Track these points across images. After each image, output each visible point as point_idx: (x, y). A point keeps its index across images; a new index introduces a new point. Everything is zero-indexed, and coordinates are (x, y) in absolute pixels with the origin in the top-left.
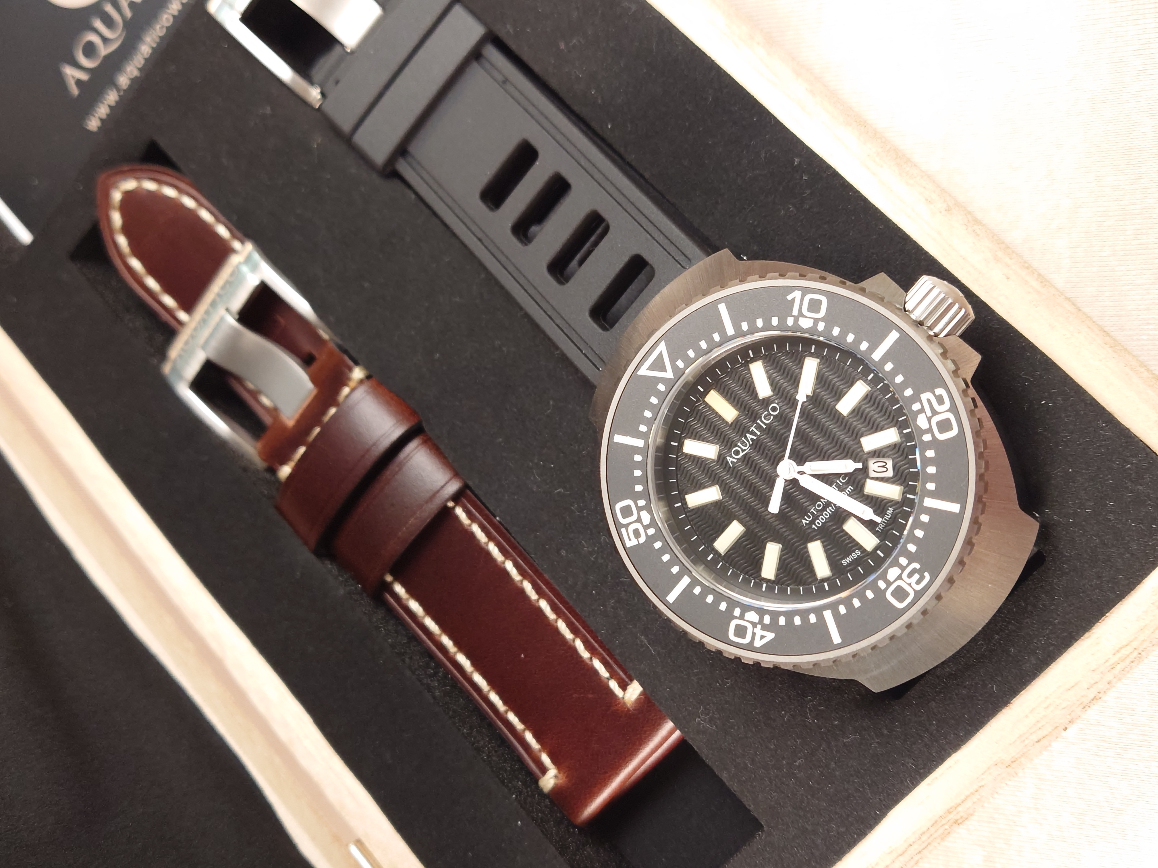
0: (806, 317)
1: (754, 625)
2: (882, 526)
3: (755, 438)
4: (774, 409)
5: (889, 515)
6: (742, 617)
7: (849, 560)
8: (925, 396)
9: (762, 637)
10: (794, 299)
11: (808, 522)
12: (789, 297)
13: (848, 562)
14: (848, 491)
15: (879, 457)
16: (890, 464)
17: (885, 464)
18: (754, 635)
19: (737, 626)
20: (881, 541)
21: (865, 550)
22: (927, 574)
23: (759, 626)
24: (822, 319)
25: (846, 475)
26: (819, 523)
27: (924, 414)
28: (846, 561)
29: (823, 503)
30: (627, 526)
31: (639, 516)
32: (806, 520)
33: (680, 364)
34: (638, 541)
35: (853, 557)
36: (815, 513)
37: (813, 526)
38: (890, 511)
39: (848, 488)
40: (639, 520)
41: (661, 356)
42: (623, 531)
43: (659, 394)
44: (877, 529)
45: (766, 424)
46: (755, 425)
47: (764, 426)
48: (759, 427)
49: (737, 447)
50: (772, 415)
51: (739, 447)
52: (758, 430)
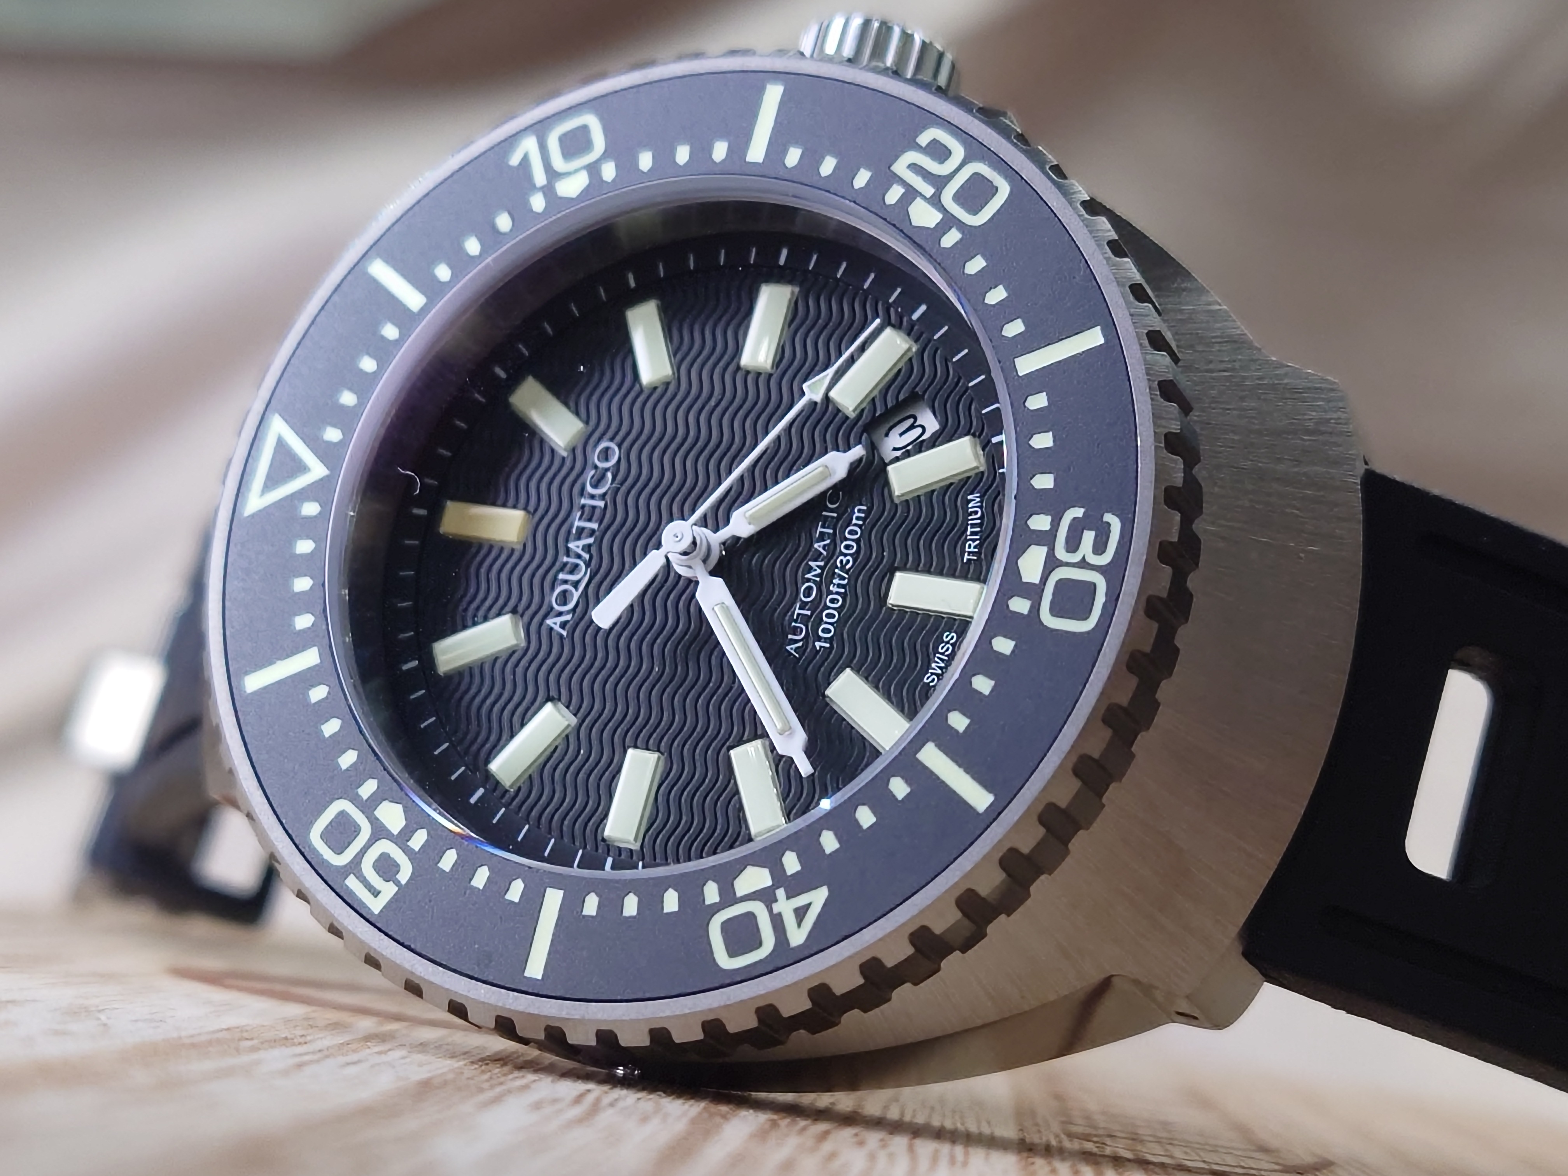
0: (568, 174)
1: (767, 897)
2: (973, 545)
3: (591, 540)
5: (976, 512)
6: (729, 898)
7: (937, 666)
8: (903, 162)
9: (801, 913)
10: (524, 157)
11: (800, 644)
12: (514, 159)
13: (938, 671)
14: (858, 518)
17: (911, 421)
18: (777, 921)
19: (727, 927)
23: (781, 893)
24: (605, 156)
25: (835, 488)
26: (828, 626)
27: (919, 200)
28: (932, 674)
29: (815, 582)
30: (354, 867)
31: (375, 822)
32: (796, 641)
33: (333, 435)
34: (397, 883)
35: (943, 654)
36: (809, 613)
37: (818, 644)
38: (974, 499)
39: (855, 513)
40: (379, 832)
41: (281, 444)
42: (352, 882)
43: (309, 527)
44: (966, 557)
45: (603, 497)
46: (579, 514)
47: (602, 504)
48: (590, 514)
49: (560, 585)
50: (607, 470)
51: (565, 582)
52: (590, 520)
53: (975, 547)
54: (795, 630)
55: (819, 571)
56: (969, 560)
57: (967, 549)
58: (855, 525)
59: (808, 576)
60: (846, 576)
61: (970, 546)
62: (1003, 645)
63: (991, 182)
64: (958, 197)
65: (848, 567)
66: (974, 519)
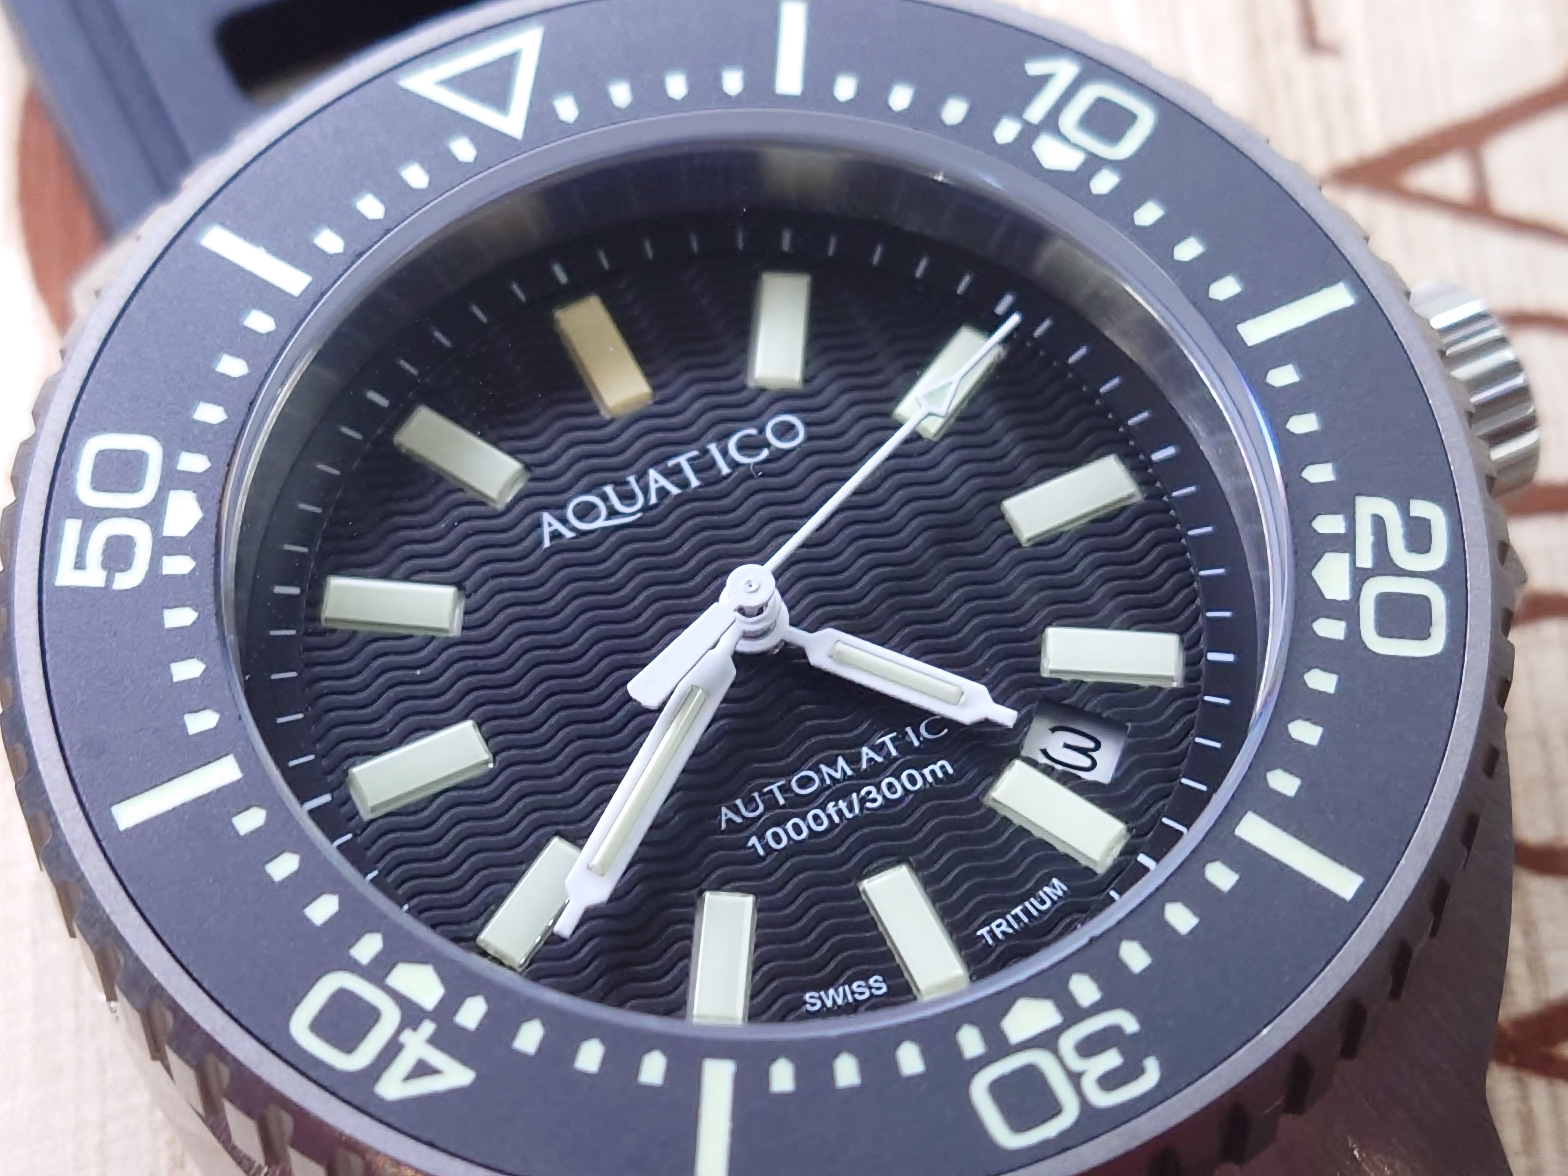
0: (1066, 140)
1: (412, 1016)
2: (1004, 927)
3: (675, 491)
4: (785, 432)
5: (1043, 902)
6: (378, 972)
7: (833, 996)
9: (421, 1070)
10: (1043, 80)
11: (739, 820)
12: (1034, 68)
13: (829, 1003)
14: (933, 773)
16: (1112, 749)
17: (1092, 745)
19: (342, 996)
23: (427, 1029)
24: (1117, 165)
25: (939, 723)
26: (783, 835)
27: (1346, 556)
28: (820, 998)
29: (822, 780)
30: (92, 517)
31: (160, 500)
32: (737, 812)
33: (567, 109)
34: (109, 580)
35: (853, 993)
36: (782, 801)
37: (754, 841)
38: (1056, 889)
39: (935, 763)
40: (153, 514)
41: (509, 62)
42: (72, 528)
44: (984, 931)
45: (734, 465)
46: (695, 453)
47: (725, 470)
48: (704, 466)
49: (598, 495)
50: (768, 445)
51: (605, 498)
52: (697, 471)
53: (1003, 933)
54: (749, 802)
55: (838, 775)
56: (982, 936)
57: (993, 925)
58: (923, 776)
59: (824, 768)
60: (857, 810)
61: (999, 926)
63: (1431, 624)
64: (1385, 601)
65: (869, 805)
66: (1033, 905)
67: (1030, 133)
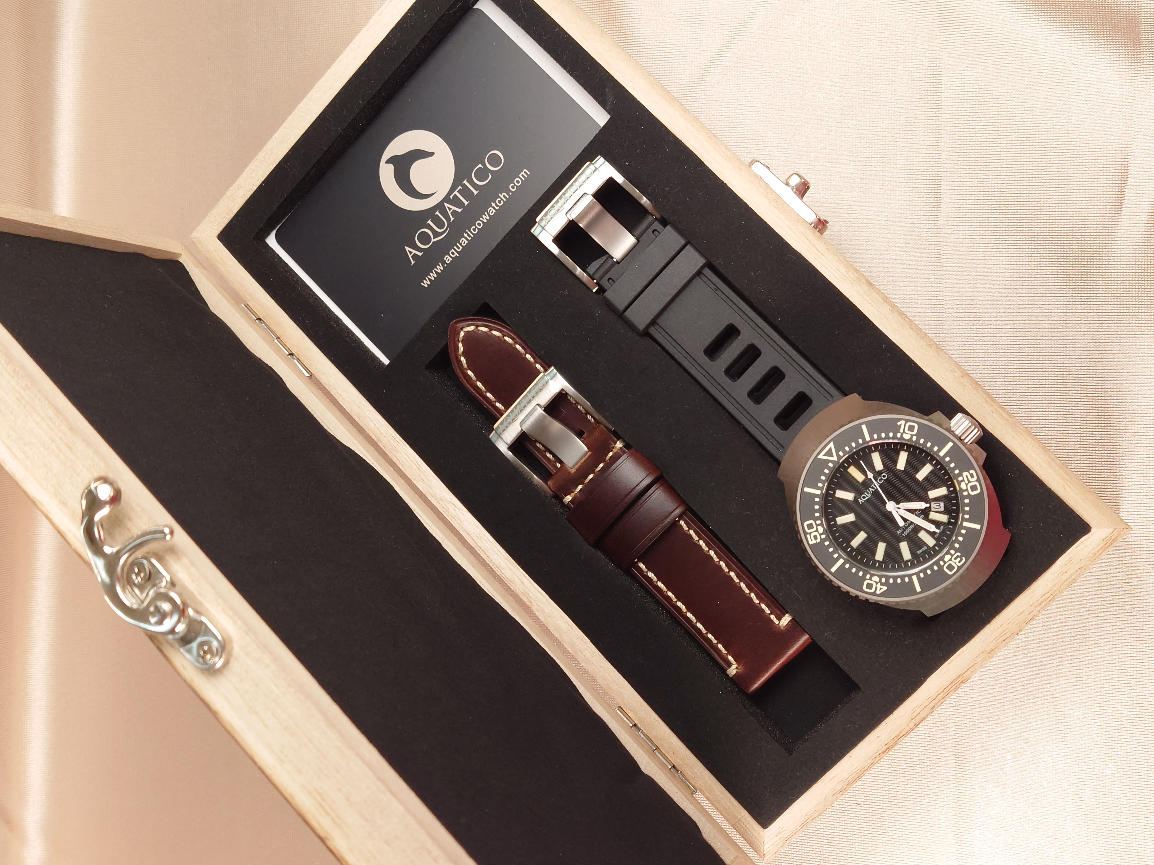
0: (907, 434)
1: (877, 583)
2: (939, 534)
3: (874, 490)
4: (884, 476)
5: (942, 529)
6: (870, 579)
7: (921, 551)
8: (965, 474)
9: (881, 589)
10: (901, 425)
11: (900, 532)
12: (899, 424)
14: (922, 517)
15: (937, 501)
16: (942, 504)
17: (940, 505)
18: (876, 588)
19: (868, 584)
20: (937, 542)
21: (929, 546)
22: (964, 559)
23: (879, 584)
24: (915, 435)
25: (920, 510)
26: (906, 533)
27: (964, 481)
29: (908, 523)
30: (810, 534)
31: (817, 529)
33: (841, 453)
34: (817, 542)
37: (903, 534)
40: (817, 531)
42: (808, 536)
43: (829, 468)
62: (936, 568)
63: (977, 488)
64: (971, 487)
67: (902, 434)
